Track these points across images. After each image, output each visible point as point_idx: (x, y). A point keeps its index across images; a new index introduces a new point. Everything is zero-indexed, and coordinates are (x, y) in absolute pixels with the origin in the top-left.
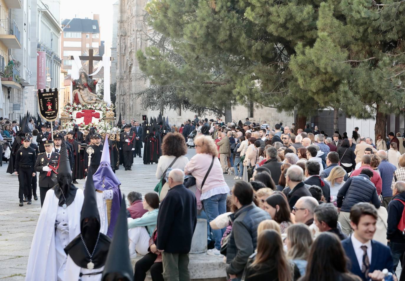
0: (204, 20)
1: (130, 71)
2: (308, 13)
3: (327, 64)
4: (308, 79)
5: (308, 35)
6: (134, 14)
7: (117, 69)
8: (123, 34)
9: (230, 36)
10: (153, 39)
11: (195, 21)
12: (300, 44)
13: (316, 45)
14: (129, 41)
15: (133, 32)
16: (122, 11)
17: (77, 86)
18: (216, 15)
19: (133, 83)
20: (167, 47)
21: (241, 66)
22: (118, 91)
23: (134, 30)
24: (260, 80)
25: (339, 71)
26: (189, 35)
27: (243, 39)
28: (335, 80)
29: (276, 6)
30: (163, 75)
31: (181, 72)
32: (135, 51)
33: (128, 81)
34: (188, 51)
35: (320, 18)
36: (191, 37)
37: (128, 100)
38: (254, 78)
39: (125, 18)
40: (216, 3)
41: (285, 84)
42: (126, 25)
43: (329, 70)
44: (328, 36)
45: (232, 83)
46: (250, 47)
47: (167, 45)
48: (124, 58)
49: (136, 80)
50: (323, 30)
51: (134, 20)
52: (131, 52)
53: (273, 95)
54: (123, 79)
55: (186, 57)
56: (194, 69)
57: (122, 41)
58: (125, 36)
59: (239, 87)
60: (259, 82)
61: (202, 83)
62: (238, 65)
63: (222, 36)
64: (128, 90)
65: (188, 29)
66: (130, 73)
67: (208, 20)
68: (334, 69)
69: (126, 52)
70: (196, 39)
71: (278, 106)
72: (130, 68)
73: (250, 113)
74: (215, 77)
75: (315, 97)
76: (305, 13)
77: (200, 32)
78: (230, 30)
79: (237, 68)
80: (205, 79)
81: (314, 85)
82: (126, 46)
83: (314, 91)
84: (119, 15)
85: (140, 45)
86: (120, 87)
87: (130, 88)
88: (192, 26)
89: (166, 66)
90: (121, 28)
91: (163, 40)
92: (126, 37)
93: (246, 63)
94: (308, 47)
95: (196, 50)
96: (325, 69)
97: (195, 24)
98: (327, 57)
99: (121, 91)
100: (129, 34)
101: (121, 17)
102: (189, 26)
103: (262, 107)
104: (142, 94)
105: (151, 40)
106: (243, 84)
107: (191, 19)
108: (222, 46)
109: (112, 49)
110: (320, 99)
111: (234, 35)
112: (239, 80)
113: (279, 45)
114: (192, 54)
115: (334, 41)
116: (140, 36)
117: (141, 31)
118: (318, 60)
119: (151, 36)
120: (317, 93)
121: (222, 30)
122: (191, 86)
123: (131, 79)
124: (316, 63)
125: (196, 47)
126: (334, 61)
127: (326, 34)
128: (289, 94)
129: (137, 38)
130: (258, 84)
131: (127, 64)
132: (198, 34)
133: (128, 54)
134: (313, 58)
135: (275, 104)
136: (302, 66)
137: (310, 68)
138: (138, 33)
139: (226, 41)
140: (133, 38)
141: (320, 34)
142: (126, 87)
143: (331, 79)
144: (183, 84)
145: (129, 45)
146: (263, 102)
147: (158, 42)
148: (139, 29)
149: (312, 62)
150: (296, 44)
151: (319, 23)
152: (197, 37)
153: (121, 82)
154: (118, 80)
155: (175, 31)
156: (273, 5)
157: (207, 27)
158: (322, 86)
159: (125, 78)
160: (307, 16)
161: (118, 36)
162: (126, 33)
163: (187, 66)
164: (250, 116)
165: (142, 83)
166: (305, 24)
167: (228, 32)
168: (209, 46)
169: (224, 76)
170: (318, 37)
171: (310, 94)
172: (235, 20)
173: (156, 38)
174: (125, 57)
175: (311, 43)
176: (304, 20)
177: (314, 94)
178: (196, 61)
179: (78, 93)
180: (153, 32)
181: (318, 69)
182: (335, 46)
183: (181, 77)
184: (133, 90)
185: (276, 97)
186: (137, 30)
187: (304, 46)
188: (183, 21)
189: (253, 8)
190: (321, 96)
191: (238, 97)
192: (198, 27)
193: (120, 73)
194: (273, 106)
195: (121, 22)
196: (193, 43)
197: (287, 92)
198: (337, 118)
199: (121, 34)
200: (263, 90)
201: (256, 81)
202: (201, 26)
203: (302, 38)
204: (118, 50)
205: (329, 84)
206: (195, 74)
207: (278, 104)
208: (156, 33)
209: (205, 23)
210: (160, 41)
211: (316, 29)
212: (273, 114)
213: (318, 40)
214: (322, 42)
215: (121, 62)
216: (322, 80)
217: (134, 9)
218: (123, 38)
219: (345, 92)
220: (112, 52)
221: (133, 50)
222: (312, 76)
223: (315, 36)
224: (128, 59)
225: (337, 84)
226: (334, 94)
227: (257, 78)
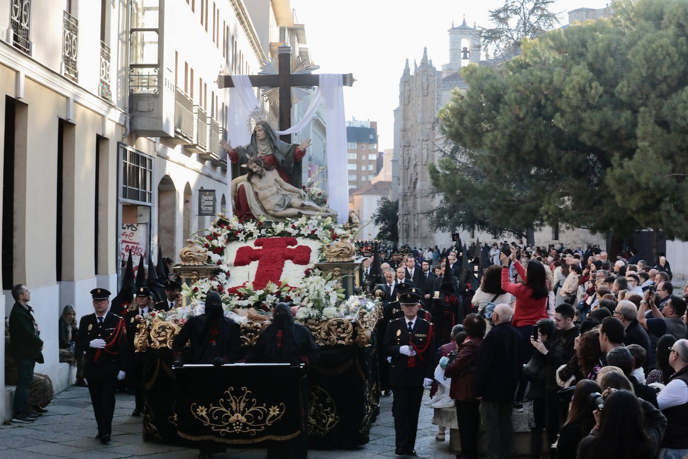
0: (506, 127)
1: (415, 187)
2: (626, 120)
3: (648, 179)
4: (627, 196)
5: (626, 144)
6: (419, 121)
7: (399, 184)
8: (406, 145)
9: (537, 146)
10: (443, 150)
11: (496, 128)
12: (617, 156)
13: (636, 156)
14: (413, 152)
15: (418, 142)
16: (405, 118)
17: (244, 166)
18: (520, 122)
19: (418, 201)
20: (459, 159)
21: (548, 181)
22: (401, 210)
23: (419, 140)
24: (570, 198)
25: (663, 186)
26: (489, 145)
27: (552, 150)
28: (658, 196)
29: (589, 112)
30: (458, 192)
31: (480, 188)
32: (420, 163)
33: (412, 198)
34: (487, 164)
35: (640, 126)
36: (491, 148)
37: (412, 220)
38: (563, 195)
39: (408, 126)
40: (520, 108)
41: (599, 202)
42: (410, 134)
43: (651, 185)
44: (649, 146)
45: (539, 201)
46: (559, 159)
47: (460, 156)
48: (407, 173)
49: (422, 197)
50: (644, 139)
51: (419, 127)
52: (415, 165)
53: (586, 215)
54: (406, 196)
55: (485, 170)
56: (494, 184)
57: (406, 153)
58: (409, 146)
59: (547, 206)
60: (569, 199)
61: (504, 200)
62: (545, 180)
63: (528, 146)
64: (412, 209)
65: (487, 139)
66: (415, 189)
67: (511, 128)
68: (657, 185)
69: (410, 164)
70: (496, 150)
71: (591, 227)
72: (415, 183)
73: (554, 235)
74: (518, 194)
75: (635, 217)
76: (623, 120)
77: (501, 142)
78: (536, 139)
79: (543, 183)
80: (507, 196)
81: (634, 202)
82: (409, 158)
83: (634, 209)
84: (402, 123)
85: (426, 156)
86: (403, 205)
87: (414, 206)
88: (492, 135)
89: (462, 180)
90: (404, 137)
91: (455, 150)
92: (410, 148)
93: (554, 178)
94: (626, 159)
95: (498, 163)
96: (647, 184)
97: (496, 132)
98: (649, 170)
99: (404, 210)
100: (413, 144)
101: (404, 125)
102: (490, 134)
103: (573, 229)
104: (431, 214)
105: (441, 151)
106: (552, 201)
107: (490, 127)
108: (527, 158)
109: (393, 161)
110: (640, 218)
111: (541, 145)
112: (547, 197)
113: (592, 156)
114: (492, 167)
115: (656, 152)
116: (426, 146)
117: (427, 140)
118: (639, 174)
119: (441, 147)
120: (637, 212)
121: (527, 138)
122: (492, 205)
123: (416, 196)
124: (635, 177)
125: (497, 158)
126: (656, 175)
127: (646, 143)
128: (604, 214)
129: (422, 149)
130: (568, 202)
131: (411, 179)
132: (500, 144)
133: (413, 167)
134: (633, 171)
135: (588, 226)
136: (620, 181)
137: (629, 183)
138: (424, 143)
139: (531, 152)
140: (418, 148)
141: (641, 144)
142: (410, 206)
143: (653, 196)
144: (481, 202)
145: (413, 157)
146: (575, 223)
147: (449, 153)
148: (425, 139)
149: (631, 176)
150: (612, 155)
151: (639, 132)
152: (499, 147)
153: (404, 200)
154: (401, 197)
155: (473, 141)
156: (585, 111)
157: (510, 136)
158: (643, 204)
159: (409, 194)
160: (625, 123)
161: (401, 146)
162: (410, 144)
163: (486, 182)
164: (554, 238)
165: (428, 200)
166: (623, 132)
167: (534, 142)
168: (512, 158)
169: (528, 193)
170: (637, 147)
171: (629, 213)
172: (542, 128)
173: (446, 148)
174: (409, 170)
175: (629, 153)
176: (621, 128)
177: (634, 213)
178: (496, 175)
179: (247, 185)
180: (443, 142)
181: (638, 185)
182: (658, 158)
183: (479, 193)
184: (419, 209)
185: (589, 217)
186: (423, 140)
187: (622, 157)
188: (482, 129)
189: (563, 114)
190: (642, 215)
191: (545, 217)
192: (500, 135)
193: (404, 190)
194: (586, 227)
195: (404, 130)
196: (493, 155)
197: (602, 211)
198: (657, 240)
199: (404, 144)
200: (574, 208)
201: (566, 198)
202: (503, 135)
203: (619, 148)
204: (400, 163)
205: (650, 202)
206: (495, 190)
207: (592, 225)
208: (447, 144)
209: (507, 132)
210: (452, 153)
211: (635, 137)
212: (581, 236)
213: (638, 151)
214: (642, 153)
215: (404, 176)
216: (643, 197)
217: (419, 115)
218: (406, 148)
219: (668, 212)
220: (393, 165)
221: (418, 163)
222: (632, 192)
223: (634, 146)
224: (412, 172)
225: (659, 201)
226: (656, 214)
227: (568, 195)
